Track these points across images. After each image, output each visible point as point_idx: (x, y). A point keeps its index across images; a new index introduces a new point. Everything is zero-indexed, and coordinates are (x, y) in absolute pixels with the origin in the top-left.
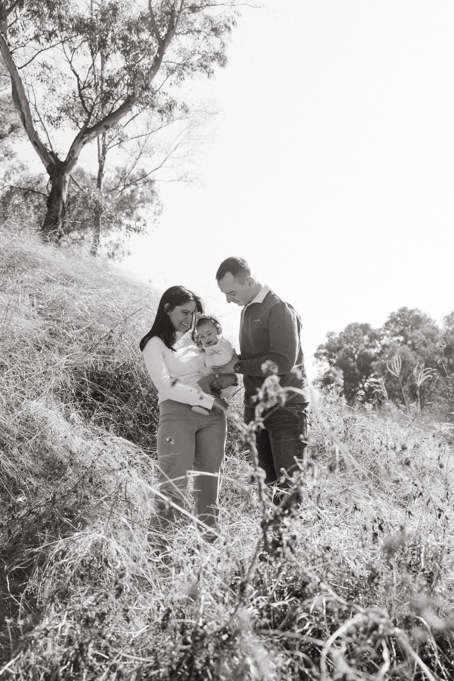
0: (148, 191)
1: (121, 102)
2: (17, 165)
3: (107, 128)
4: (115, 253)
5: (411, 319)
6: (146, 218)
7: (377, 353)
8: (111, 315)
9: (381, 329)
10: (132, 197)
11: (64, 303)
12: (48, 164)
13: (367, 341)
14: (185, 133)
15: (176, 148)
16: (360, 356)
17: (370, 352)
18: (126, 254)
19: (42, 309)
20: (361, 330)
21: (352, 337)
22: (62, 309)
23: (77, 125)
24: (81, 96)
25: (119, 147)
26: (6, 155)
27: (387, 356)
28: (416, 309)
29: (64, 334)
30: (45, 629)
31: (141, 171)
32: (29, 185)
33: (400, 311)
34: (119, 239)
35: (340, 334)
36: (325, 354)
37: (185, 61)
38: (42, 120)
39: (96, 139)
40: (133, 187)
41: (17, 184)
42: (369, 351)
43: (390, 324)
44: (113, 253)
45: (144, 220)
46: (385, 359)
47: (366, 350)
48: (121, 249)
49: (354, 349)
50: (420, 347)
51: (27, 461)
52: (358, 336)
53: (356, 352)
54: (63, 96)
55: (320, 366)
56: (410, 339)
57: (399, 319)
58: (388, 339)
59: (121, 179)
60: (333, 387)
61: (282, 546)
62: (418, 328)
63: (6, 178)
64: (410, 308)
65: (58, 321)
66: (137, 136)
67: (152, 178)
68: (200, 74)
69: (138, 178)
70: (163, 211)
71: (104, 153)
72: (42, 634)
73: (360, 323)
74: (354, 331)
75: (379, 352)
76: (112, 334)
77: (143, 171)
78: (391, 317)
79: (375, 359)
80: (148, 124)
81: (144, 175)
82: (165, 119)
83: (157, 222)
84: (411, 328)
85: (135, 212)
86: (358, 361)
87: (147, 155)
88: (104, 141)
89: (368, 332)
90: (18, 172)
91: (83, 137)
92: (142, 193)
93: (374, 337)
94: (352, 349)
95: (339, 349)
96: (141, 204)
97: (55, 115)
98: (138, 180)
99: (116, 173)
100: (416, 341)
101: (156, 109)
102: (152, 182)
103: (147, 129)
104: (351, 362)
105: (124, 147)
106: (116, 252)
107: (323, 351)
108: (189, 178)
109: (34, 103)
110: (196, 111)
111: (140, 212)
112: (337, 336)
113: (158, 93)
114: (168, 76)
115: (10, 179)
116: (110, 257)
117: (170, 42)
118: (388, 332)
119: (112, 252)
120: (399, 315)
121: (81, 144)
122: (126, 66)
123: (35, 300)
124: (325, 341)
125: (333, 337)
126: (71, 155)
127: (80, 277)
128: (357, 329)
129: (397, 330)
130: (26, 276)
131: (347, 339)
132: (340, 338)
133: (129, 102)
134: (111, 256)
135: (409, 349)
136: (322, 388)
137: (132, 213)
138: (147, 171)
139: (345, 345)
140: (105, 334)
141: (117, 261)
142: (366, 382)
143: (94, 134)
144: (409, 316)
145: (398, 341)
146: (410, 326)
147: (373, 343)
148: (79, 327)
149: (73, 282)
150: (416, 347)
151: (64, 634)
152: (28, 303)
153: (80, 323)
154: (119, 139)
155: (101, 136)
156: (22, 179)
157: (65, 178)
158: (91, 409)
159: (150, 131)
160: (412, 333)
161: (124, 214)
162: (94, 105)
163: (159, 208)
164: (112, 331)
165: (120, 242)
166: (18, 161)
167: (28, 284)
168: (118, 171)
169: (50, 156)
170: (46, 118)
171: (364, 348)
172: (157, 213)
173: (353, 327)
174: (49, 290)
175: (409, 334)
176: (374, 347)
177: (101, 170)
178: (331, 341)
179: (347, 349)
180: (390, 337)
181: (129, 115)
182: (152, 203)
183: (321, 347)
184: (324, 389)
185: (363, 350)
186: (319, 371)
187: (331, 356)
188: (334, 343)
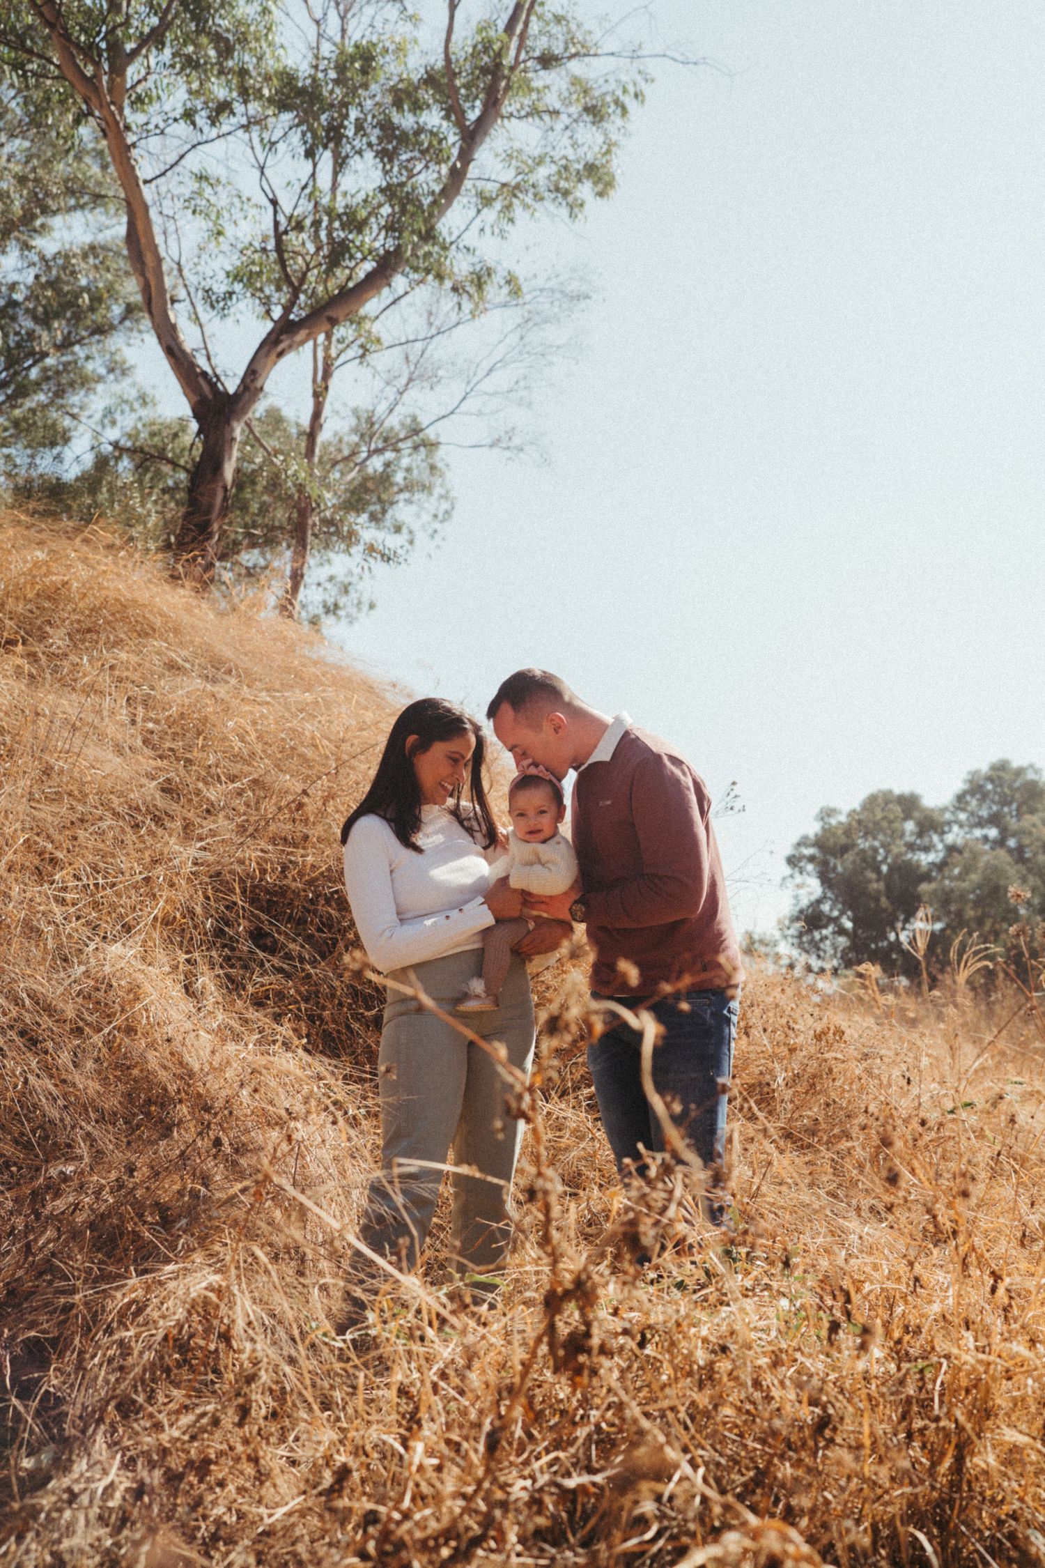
0: (424, 464)
1: (369, 266)
2: (133, 394)
3: (334, 322)
4: (341, 604)
5: (1018, 789)
6: (415, 527)
7: (933, 864)
8: (309, 753)
9: (944, 810)
10: (384, 479)
11: (205, 720)
12: (195, 399)
13: (912, 833)
14: (513, 339)
15: (491, 370)
16: (894, 869)
17: (918, 861)
18: (365, 608)
19: (152, 732)
20: (899, 809)
21: (876, 823)
22: (199, 734)
23: (268, 312)
24: (280, 248)
25: (361, 363)
26: (111, 370)
27: (956, 871)
28: (1031, 766)
29: (198, 793)
30: (69, 1490)
31: (408, 421)
32: (156, 439)
33: (994, 768)
34: (350, 573)
35: (849, 815)
36: (811, 859)
37: (520, 178)
38: (192, 295)
39: (310, 344)
40: (389, 455)
41: (129, 436)
42: (916, 858)
43: (968, 798)
44: (336, 606)
45: (411, 532)
46: (952, 879)
47: (909, 856)
48: (353, 595)
49: (881, 851)
50: (1035, 855)
51: (86, 1083)
52: (891, 822)
53: (886, 858)
54: (240, 246)
55: (800, 886)
56: (1013, 835)
57: (989, 787)
58: (962, 833)
59: (362, 436)
60: (826, 938)
61: (589, 1351)
62: (1032, 811)
63: (106, 421)
64: (1016, 763)
65: (189, 762)
66: (403, 340)
67: (432, 437)
68: (553, 210)
69: (402, 436)
70: (454, 513)
71: (327, 374)
72: (60, 1500)
73: (897, 791)
74: (883, 810)
75: (938, 860)
76: (306, 800)
77: (414, 419)
78: (971, 782)
79: (927, 877)
80: (430, 314)
81: (416, 431)
82: (467, 306)
83: (439, 535)
84: (1018, 810)
85: (390, 513)
86: (888, 879)
87: (425, 384)
88: (327, 349)
89: (916, 814)
90: (132, 410)
91: (277, 342)
92: (408, 470)
93: (930, 824)
94: (875, 850)
95: (844, 849)
96: (406, 495)
97: (220, 288)
98: (401, 440)
99: (353, 422)
100: (1026, 841)
101: (448, 284)
102: (432, 446)
103: (425, 327)
104: (870, 881)
105: (372, 363)
106: (342, 601)
107: (808, 851)
108: (516, 441)
109: (176, 259)
110: (541, 290)
111: (402, 511)
112: (843, 818)
113: (454, 247)
114: (479, 211)
115: (114, 423)
116: (328, 611)
117: (486, 133)
118: (962, 816)
119: (333, 600)
120: (990, 779)
121: (273, 356)
122: (384, 184)
123: (140, 711)
124: (813, 829)
125: (833, 822)
126: (248, 381)
127: (244, 662)
128: (891, 806)
129: (984, 813)
130: (123, 656)
131: (866, 827)
132: (850, 824)
133: (387, 266)
134: (332, 609)
135: (1009, 859)
136: (800, 935)
137: (384, 512)
138: (424, 420)
139: (860, 841)
140: (290, 798)
141: (344, 621)
143: (303, 334)
144: (1015, 781)
145: (986, 838)
146: (1014, 806)
147: (926, 840)
148: (233, 779)
149: (229, 672)
150: (1027, 855)
151: (111, 1504)
152: (123, 715)
153: (236, 769)
154: (362, 346)
155: (321, 338)
156: (140, 426)
157: (232, 430)
158: (245, 967)
159: (433, 331)
160: (1019, 820)
161: (365, 516)
162: (308, 269)
163: (445, 505)
164: (305, 792)
165: (354, 579)
166: (134, 384)
167: (126, 674)
168: (358, 418)
169: (202, 381)
170: (200, 293)
171: (903, 849)
172: (441, 518)
173: (880, 800)
174: (173, 689)
175: (1013, 823)
176: (927, 849)
177: (317, 415)
178: (828, 831)
179: (863, 851)
180: (967, 829)
181: (386, 295)
182: (430, 494)
183: (803, 843)
184: (805, 939)
185: (900, 855)
186: (796, 897)
187: (824, 863)
188: (833, 835)
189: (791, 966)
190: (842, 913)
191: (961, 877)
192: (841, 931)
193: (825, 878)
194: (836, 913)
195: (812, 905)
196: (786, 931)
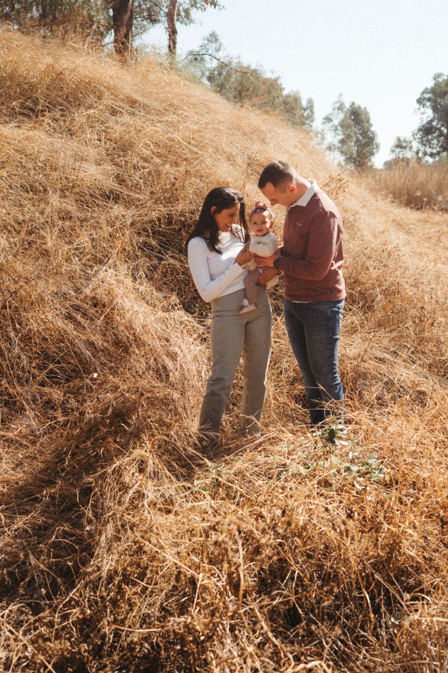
36: (429, 99)
55: (423, 113)
60: (434, 138)
95: (445, 94)
107: (427, 96)
112: (445, 78)
125: (440, 80)
136: (422, 138)
178: (437, 85)
183: (425, 91)
184: (424, 139)
186: (422, 120)
187: (435, 101)
188: (440, 87)
189: (417, 153)
190: (442, 126)
192: (441, 134)
193: (435, 109)
194: (439, 126)
195: (428, 122)
196: (415, 136)
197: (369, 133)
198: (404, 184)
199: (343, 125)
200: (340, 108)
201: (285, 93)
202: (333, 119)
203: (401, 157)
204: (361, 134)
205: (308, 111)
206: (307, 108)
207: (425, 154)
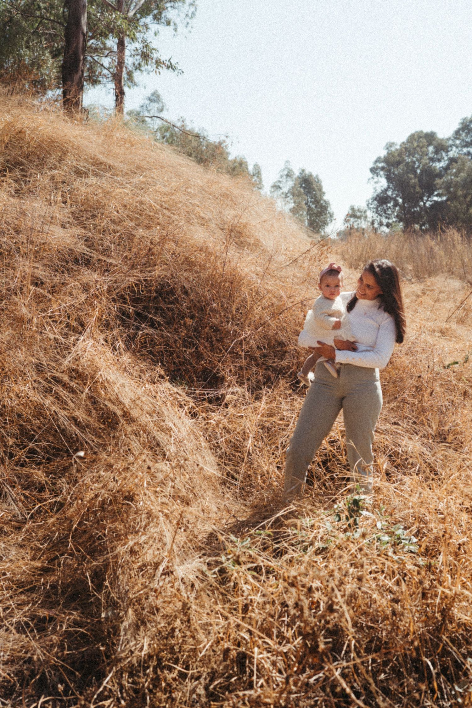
6: (178, 21)
7: (442, 167)
9: (449, 139)
13: (432, 152)
16: (423, 171)
17: (435, 166)
20: (426, 141)
21: (414, 149)
27: (454, 171)
35: (401, 145)
36: (382, 169)
43: (461, 132)
45: (175, 24)
46: (452, 176)
47: (431, 164)
49: (417, 162)
52: (421, 148)
53: (419, 166)
55: (376, 183)
57: (471, 126)
58: (457, 150)
60: (390, 208)
73: (425, 131)
74: (417, 142)
75: (444, 166)
78: (462, 123)
79: (440, 175)
83: (190, 26)
86: (420, 176)
89: (434, 142)
93: (441, 147)
94: (414, 163)
95: (399, 163)
104: (411, 179)
107: (381, 165)
112: (398, 147)
118: (458, 142)
124: (383, 153)
125: (393, 149)
128: (421, 139)
129: (469, 140)
131: (409, 151)
132: (401, 150)
136: (377, 208)
139: (406, 158)
142: (427, 200)
145: (469, 153)
147: (440, 155)
171: (428, 161)
172: (190, 15)
173: (416, 137)
176: (439, 161)
178: (390, 154)
179: (408, 163)
180: (460, 149)
183: (378, 160)
184: (379, 209)
185: (426, 164)
186: (375, 188)
187: (389, 171)
188: (393, 156)
189: (373, 223)
190: (397, 196)
191: (456, 175)
192: (396, 204)
193: (389, 178)
194: (394, 196)
195: (382, 192)
196: (370, 206)
197: (322, 202)
198: (362, 254)
199: (293, 193)
200: (288, 176)
201: (231, 158)
202: (281, 185)
203: (356, 227)
204: (313, 203)
205: (255, 178)
206: (254, 175)
207: (381, 224)
